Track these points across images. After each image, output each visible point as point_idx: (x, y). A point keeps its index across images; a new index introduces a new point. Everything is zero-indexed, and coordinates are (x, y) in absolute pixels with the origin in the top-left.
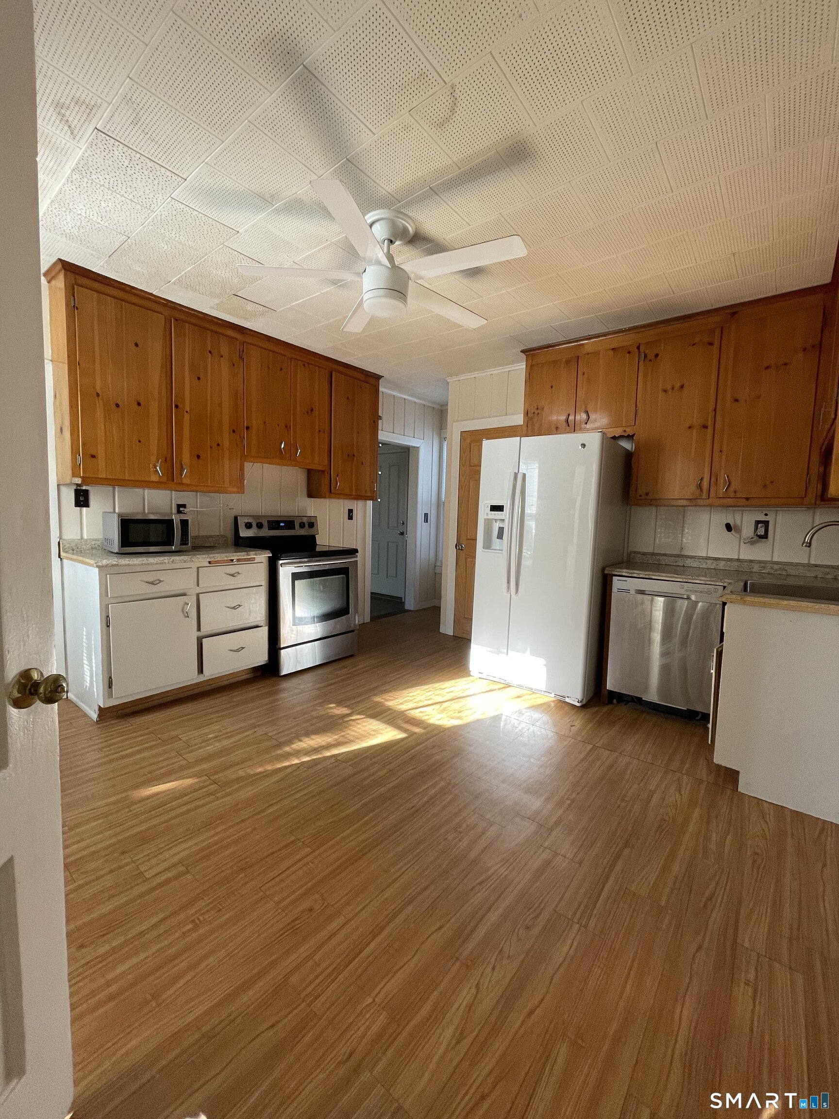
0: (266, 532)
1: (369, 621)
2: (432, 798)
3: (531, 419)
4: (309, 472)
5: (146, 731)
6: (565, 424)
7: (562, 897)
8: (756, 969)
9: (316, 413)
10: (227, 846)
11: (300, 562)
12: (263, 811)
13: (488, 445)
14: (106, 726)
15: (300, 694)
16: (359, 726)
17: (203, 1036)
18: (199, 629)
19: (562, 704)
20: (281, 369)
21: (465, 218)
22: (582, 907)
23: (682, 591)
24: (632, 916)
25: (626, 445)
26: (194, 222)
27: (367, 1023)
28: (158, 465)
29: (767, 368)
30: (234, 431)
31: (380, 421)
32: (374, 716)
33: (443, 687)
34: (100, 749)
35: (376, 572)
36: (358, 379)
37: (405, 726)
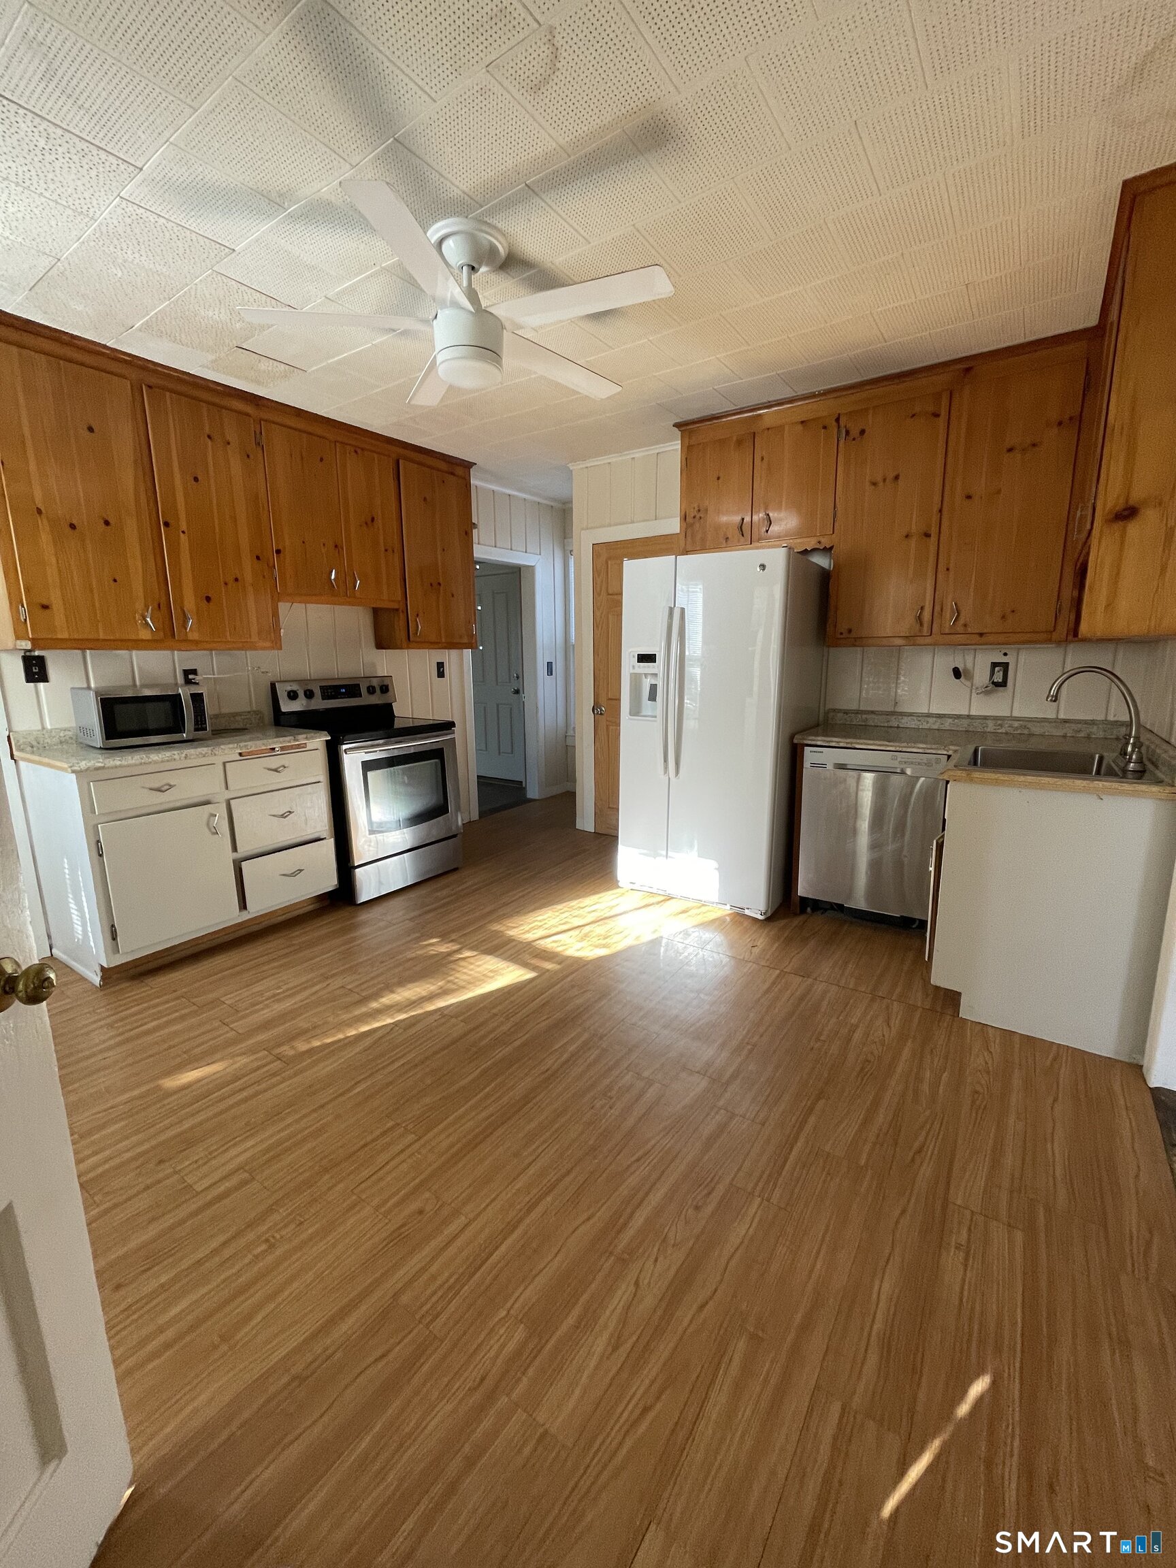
0: (319, 704)
1: (477, 817)
2: (572, 1055)
3: (692, 525)
4: (376, 612)
5: (174, 995)
6: (737, 532)
7: (741, 1166)
8: (970, 1229)
9: (379, 522)
10: (304, 1140)
11: (373, 746)
12: (349, 1090)
13: (630, 567)
14: (114, 992)
15: (386, 927)
16: (472, 967)
17: (294, 1379)
18: (235, 849)
19: (739, 917)
20: (321, 460)
21: (582, 232)
22: (765, 1176)
23: (896, 764)
24: (824, 1182)
25: (822, 561)
26: (161, 234)
27: (502, 1340)
28: (148, 614)
29: (1010, 450)
30: (258, 558)
31: (475, 532)
32: (491, 951)
33: (582, 905)
34: (110, 1026)
35: (483, 747)
36: (438, 470)
37: (534, 962)
